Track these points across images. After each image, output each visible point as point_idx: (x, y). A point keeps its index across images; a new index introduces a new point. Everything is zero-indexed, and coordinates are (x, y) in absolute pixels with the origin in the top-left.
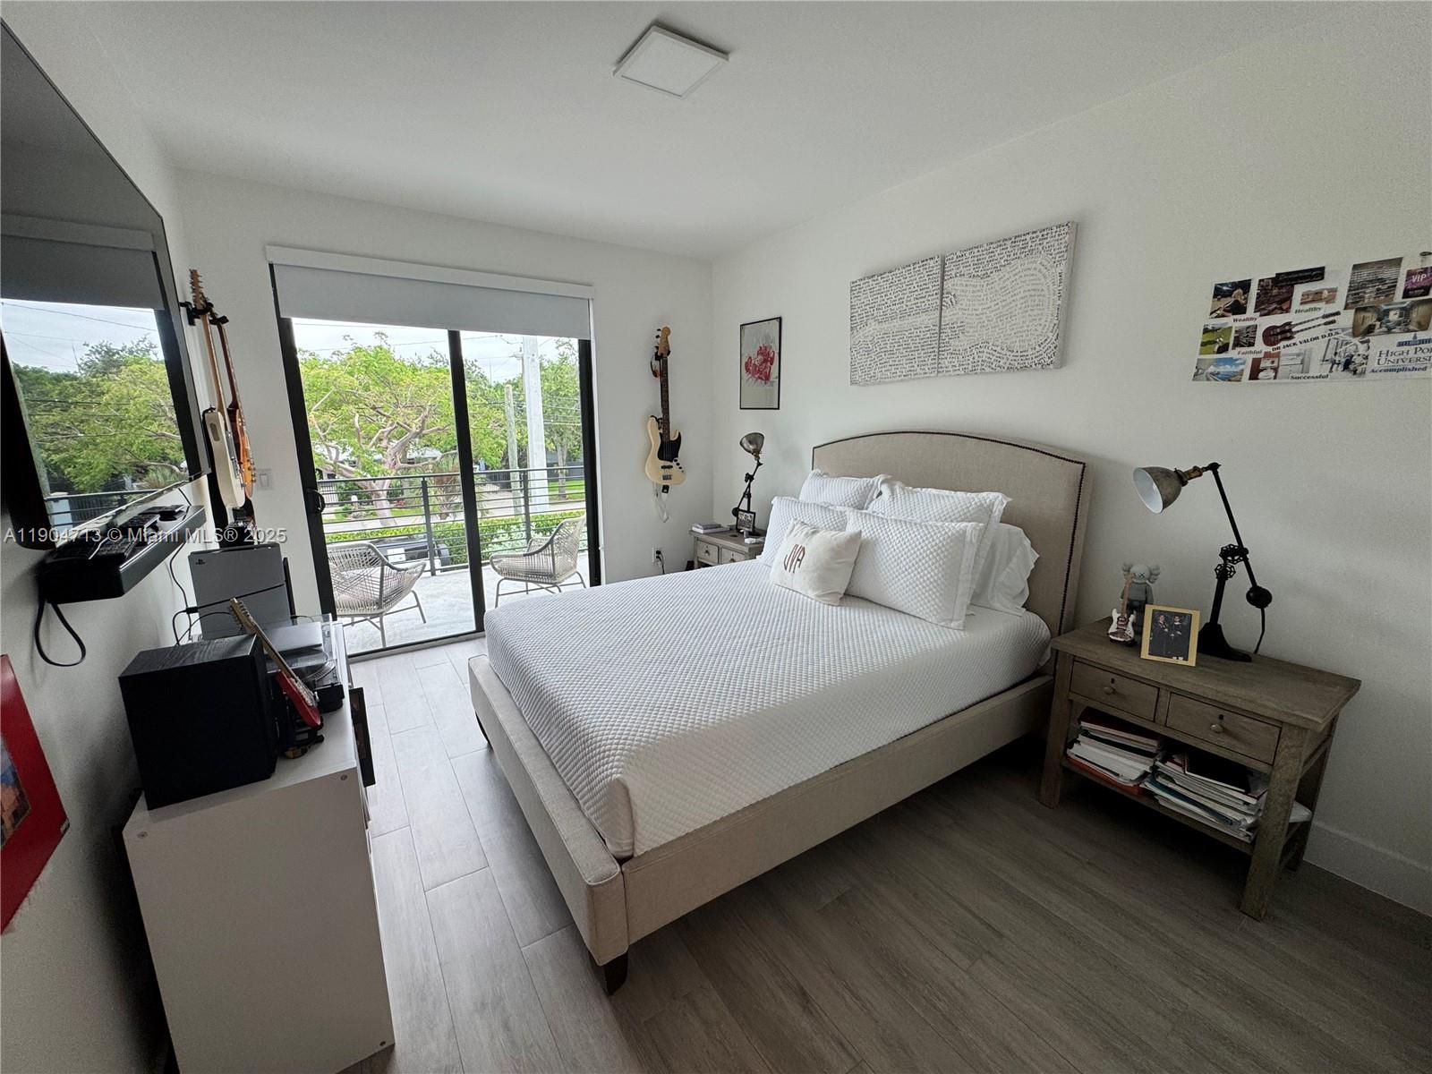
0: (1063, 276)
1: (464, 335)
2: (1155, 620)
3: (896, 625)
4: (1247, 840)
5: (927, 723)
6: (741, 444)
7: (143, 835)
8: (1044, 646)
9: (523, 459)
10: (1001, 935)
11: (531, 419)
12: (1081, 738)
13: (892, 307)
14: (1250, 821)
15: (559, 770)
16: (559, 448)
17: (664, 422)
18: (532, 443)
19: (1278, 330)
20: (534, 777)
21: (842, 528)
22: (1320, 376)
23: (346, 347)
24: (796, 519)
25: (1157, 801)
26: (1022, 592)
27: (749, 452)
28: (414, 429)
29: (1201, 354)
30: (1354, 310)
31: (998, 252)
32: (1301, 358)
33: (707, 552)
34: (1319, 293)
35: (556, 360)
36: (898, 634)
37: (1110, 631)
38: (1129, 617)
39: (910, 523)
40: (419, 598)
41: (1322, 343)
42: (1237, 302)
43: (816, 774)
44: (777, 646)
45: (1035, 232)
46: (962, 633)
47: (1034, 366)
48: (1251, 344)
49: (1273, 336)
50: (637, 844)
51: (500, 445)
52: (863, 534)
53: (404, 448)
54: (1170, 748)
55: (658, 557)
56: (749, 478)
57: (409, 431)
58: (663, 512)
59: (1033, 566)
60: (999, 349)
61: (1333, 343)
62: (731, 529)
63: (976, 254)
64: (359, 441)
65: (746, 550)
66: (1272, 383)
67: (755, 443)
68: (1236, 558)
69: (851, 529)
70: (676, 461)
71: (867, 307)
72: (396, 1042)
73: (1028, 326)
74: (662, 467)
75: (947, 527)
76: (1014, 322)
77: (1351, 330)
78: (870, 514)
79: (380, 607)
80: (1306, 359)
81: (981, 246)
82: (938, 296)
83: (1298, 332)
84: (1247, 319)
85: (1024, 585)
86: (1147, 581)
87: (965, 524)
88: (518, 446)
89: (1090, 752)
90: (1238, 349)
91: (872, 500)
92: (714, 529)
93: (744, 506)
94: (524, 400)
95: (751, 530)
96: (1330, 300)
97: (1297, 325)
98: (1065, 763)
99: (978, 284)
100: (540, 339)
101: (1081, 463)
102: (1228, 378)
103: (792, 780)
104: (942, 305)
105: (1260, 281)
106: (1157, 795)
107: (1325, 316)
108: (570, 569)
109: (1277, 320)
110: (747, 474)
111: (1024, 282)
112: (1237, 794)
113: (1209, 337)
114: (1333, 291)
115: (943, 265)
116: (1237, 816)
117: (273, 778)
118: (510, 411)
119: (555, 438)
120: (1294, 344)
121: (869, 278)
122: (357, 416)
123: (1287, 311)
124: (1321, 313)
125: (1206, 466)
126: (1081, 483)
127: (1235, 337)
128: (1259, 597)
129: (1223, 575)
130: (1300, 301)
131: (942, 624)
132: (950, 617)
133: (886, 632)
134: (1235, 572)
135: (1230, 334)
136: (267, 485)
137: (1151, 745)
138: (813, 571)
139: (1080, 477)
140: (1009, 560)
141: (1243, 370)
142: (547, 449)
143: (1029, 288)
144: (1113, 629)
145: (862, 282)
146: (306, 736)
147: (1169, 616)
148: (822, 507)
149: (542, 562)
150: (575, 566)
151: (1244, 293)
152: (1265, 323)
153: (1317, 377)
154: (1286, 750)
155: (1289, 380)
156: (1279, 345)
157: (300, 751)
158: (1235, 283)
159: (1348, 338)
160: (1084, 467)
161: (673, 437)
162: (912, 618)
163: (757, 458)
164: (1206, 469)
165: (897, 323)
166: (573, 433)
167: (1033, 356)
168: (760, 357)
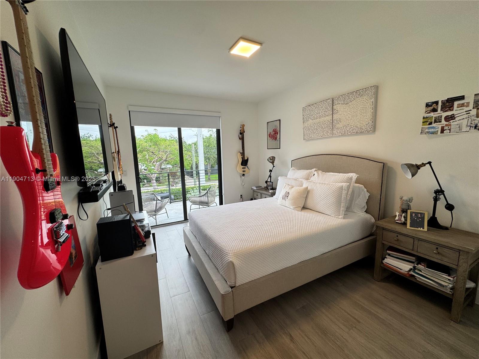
0: (373, 103)
1: (182, 129)
2: (411, 215)
3: (320, 217)
4: (450, 293)
5: (332, 250)
6: (268, 160)
7: (100, 269)
8: (373, 225)
9: (197, 167)
10: (359, 322)
11: (200, 155)
12: (387, 256)
13: (317, 115)
14: (451, 286)
15: (212, 260)
16: (208, 164)
17: (243, 154)
18: (200, 162)
19: (450, 117)
20: (204, 262)
21: (302, 186)
22: (466, 131)
23: (145, 134)
24: (286, 183)
25: (416, 279)
26: (364, 207)
27: (270, 162)
28: (164, 159)
29: (423, 125)
30: (476, 109)
31: (351, 96)
32: (459, 125)
33: (257, 195)
34: (463, 104)
35: (208, 136)
36: (321, 220)
37: (396, 219)
38: (402, 214)
39: (324, 184)
40: (167, 210)
41: (466, 120)
42: (434, 108)
43: (294, 264)
44: (280, 223)
45: (363, 89)
46: (343, 220)
47: (365, 132)
48: (440, 122)
49: (448, 119)
50: (237, 282)
51: (190, 163)
52: (308, 188)
53: (161, 164)
54: (420, 260)
55: (241, 197)
56: (271, 171)
57: (162, 159)
58: (243, 182)
59: (368, 198)
60: (353, 127)
61: (470, 120)
62: (265, 188)
63: (344, 97)
64: (148, 162)
65: (270, 194)
66: (449, 134)
67: (272, 160)
68: (440, 194)
69: (305, 186)
70: (247, 166)
71: (308, 115)
72: (164, 341)
73: (362, 119)
74: (243, 168)
75: (337, 185)
76: (357, 118)
77: (476, 116)
78: (311, 181)
79: (155, 213)
80: (461, 126)
81: (345, 94)
82: (332, 111)
83: (457, 117)
84: (438, 114)
85: (365, 204)
86: (409, 202)
87: (343, 183)
88: (196, 163)
89: (391, 261)
90: (436, 124)
91: (311, 177)
92: (260, 188)
93: (269, 180)
94: (198, 149)
95: (271, 188)
96: (468, 106)
97: (456, 115)
98: (382, 265)
99: (345, 106)
100: (203, 129)
101: (383, 163)
102: (433, 133)
103: (286, 265)
104: (333, 114)
105: (442, 101)
106: (416, 276)
107: (466, 112)
108: (213, 201)
109: (449, 113)
110: (270, 170)
111: (360, 105)
112: (445, 276)
113: (425, 120)
114: (468, 103)
115: (333, 101)
116: (446, 284)
117: (134, 255)
118: (193, 152)
119: (207, 161)
120: (456, 121)
121: (308, 106)
122: (147, 155)
123: (452, 110)
124: (465, 110)
125: (427, 162)
126: (383, 170)
127: (434, 120)
128: (450, 207)
129: (436, 200)
130: (456, 107)
131: (336, 217)
132: (339, 215)
133: (317, 219)
134: (440, 199)
135: (432, 119)
136: (126, 175)
137: (413, 259)
138: (292, 200)
139: (382, 168)
140: (359, 196)
141: (438, 130)
142: (205, 164)
143: (362, 107)
144: (397, 218)
145: (306, 108)
146: (141, 244)
147: (416, 214)
148: (295, 179)
149: (204, 199)
150: (215, 200)
151: (437, 105)
152: (445, 114)
153: (465, 132)
154: (462, 260)
155: (455, 133)
156: (450, 122)
157: (140, 248)
158: (433, 102)
159: (475, 118)
160: (384, 164)
161: (246, 159)
162: (326, 215)
163: (273, 164)
164: (427, 164)
165: (318, 120)
166: (213, 159)
167: (364, 128)
168: (273, 132)
